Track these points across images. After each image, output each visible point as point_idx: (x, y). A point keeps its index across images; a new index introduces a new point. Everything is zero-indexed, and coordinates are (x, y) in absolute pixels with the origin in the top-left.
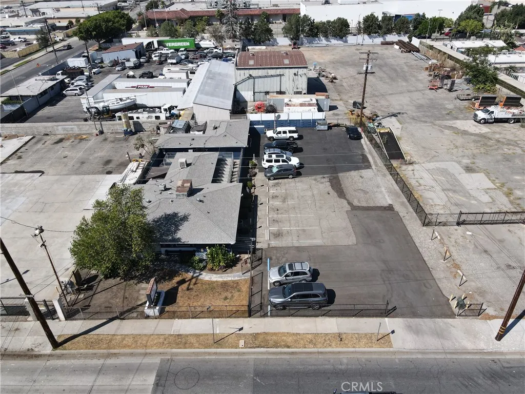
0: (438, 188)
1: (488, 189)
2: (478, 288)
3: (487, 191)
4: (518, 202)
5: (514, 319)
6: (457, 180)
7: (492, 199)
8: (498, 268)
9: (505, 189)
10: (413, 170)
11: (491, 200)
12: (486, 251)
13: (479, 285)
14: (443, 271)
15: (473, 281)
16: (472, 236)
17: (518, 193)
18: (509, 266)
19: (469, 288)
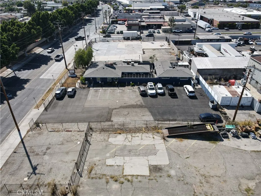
0: (128, 144)
1: (123, 169)
2: (42, 133)
3: (121, 167)
4: (104, 180)
5: (23, 138)
6: (138, 155)
7: (110, 166)
8: (50, 144)
9: (122, 180)
10: (153, 138)
11: (108, 164)
12: (63, 144)
13: (44, 134)
14: (58, 127)
15: (47, 133)
16: (76, 143)
17: (115, 186)
18: (48, 148)
19: (44, 131)
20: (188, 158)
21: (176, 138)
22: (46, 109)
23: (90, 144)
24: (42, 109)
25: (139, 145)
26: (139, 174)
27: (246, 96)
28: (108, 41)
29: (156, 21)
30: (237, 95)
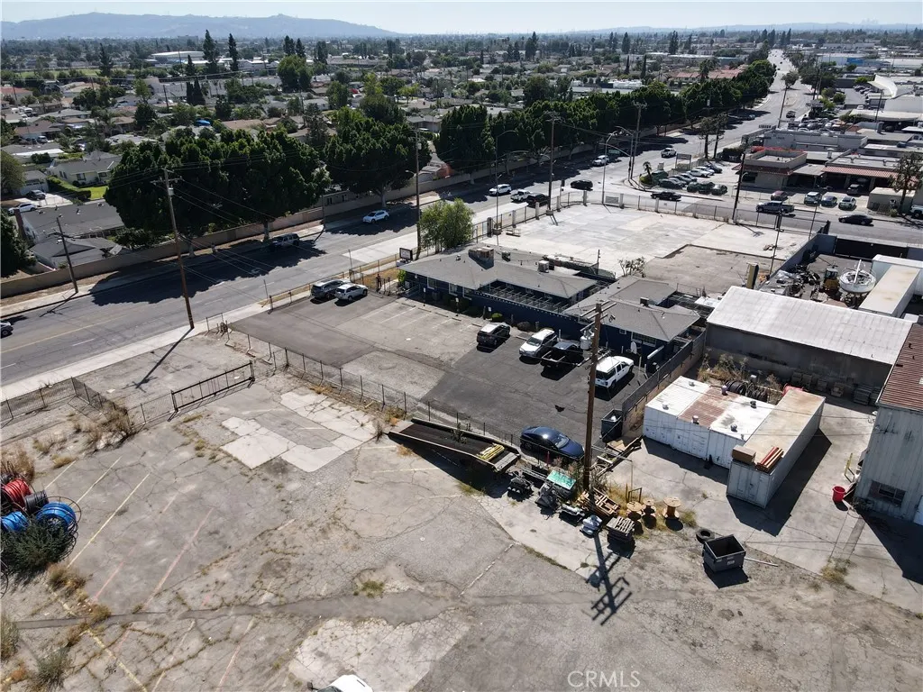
0: (303, 413)
1: (233, 441)
2: (213, 344)
3: (235, 436)
4: (186, 439)
5: (184, 339)
6: (286, 436)
7: (224, 427)
8: (200, 362)
9: (208, 453)
10: (362, 425)
11: (224, 423)
13: (213, 346)
15: (220, 346)
17: (186, 454)
18: (189, 367)
19: (221, 342)
20: (362, 482)
21: (402, 446)
22: (272, 310)
23: (249, 386)
24: (268, 308)
25: (318, 423)
26: (240, 458)
27: (728, 431)
28: (622, 207)
29: (880, 165)
30: (696, 417)
